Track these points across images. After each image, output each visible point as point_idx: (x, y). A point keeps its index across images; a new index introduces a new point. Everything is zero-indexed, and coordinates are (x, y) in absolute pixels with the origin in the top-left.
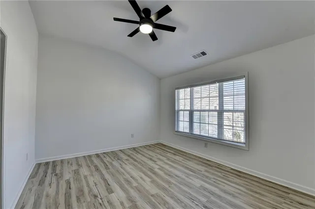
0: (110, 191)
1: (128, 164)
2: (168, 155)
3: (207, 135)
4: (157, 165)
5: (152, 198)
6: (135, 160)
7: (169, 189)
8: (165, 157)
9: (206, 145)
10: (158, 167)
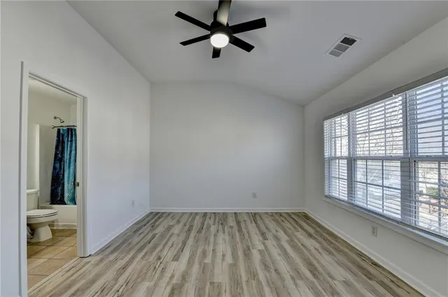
0: (176, 258)
1: (226, 233)
2: (298, 234)
3: (380, 211)
4: (264, 244)
5: (208, 286)
6: (240, 230)
7: (244, 285)
8: (288, 236)
9: (374, 232)
10: (261, 247)
